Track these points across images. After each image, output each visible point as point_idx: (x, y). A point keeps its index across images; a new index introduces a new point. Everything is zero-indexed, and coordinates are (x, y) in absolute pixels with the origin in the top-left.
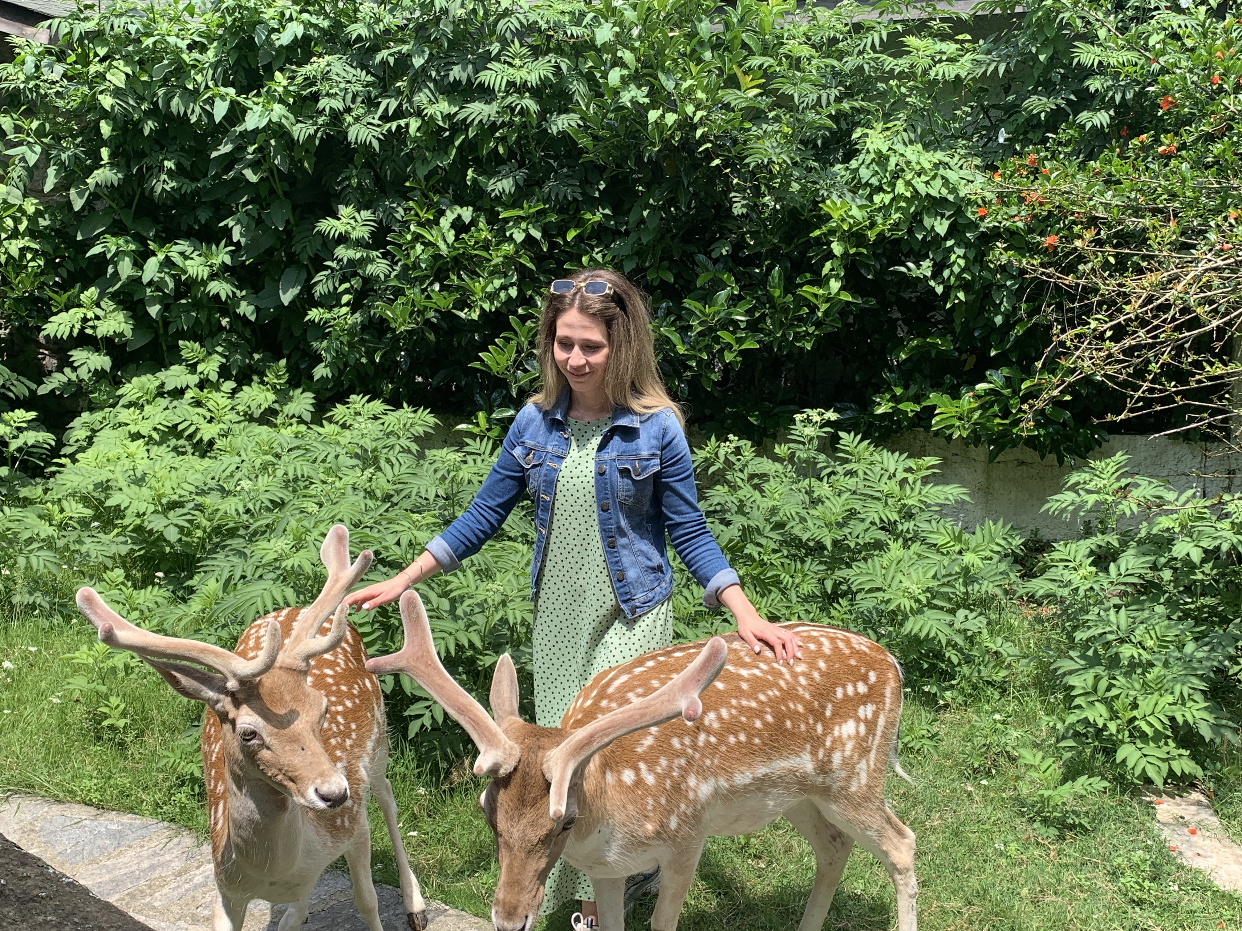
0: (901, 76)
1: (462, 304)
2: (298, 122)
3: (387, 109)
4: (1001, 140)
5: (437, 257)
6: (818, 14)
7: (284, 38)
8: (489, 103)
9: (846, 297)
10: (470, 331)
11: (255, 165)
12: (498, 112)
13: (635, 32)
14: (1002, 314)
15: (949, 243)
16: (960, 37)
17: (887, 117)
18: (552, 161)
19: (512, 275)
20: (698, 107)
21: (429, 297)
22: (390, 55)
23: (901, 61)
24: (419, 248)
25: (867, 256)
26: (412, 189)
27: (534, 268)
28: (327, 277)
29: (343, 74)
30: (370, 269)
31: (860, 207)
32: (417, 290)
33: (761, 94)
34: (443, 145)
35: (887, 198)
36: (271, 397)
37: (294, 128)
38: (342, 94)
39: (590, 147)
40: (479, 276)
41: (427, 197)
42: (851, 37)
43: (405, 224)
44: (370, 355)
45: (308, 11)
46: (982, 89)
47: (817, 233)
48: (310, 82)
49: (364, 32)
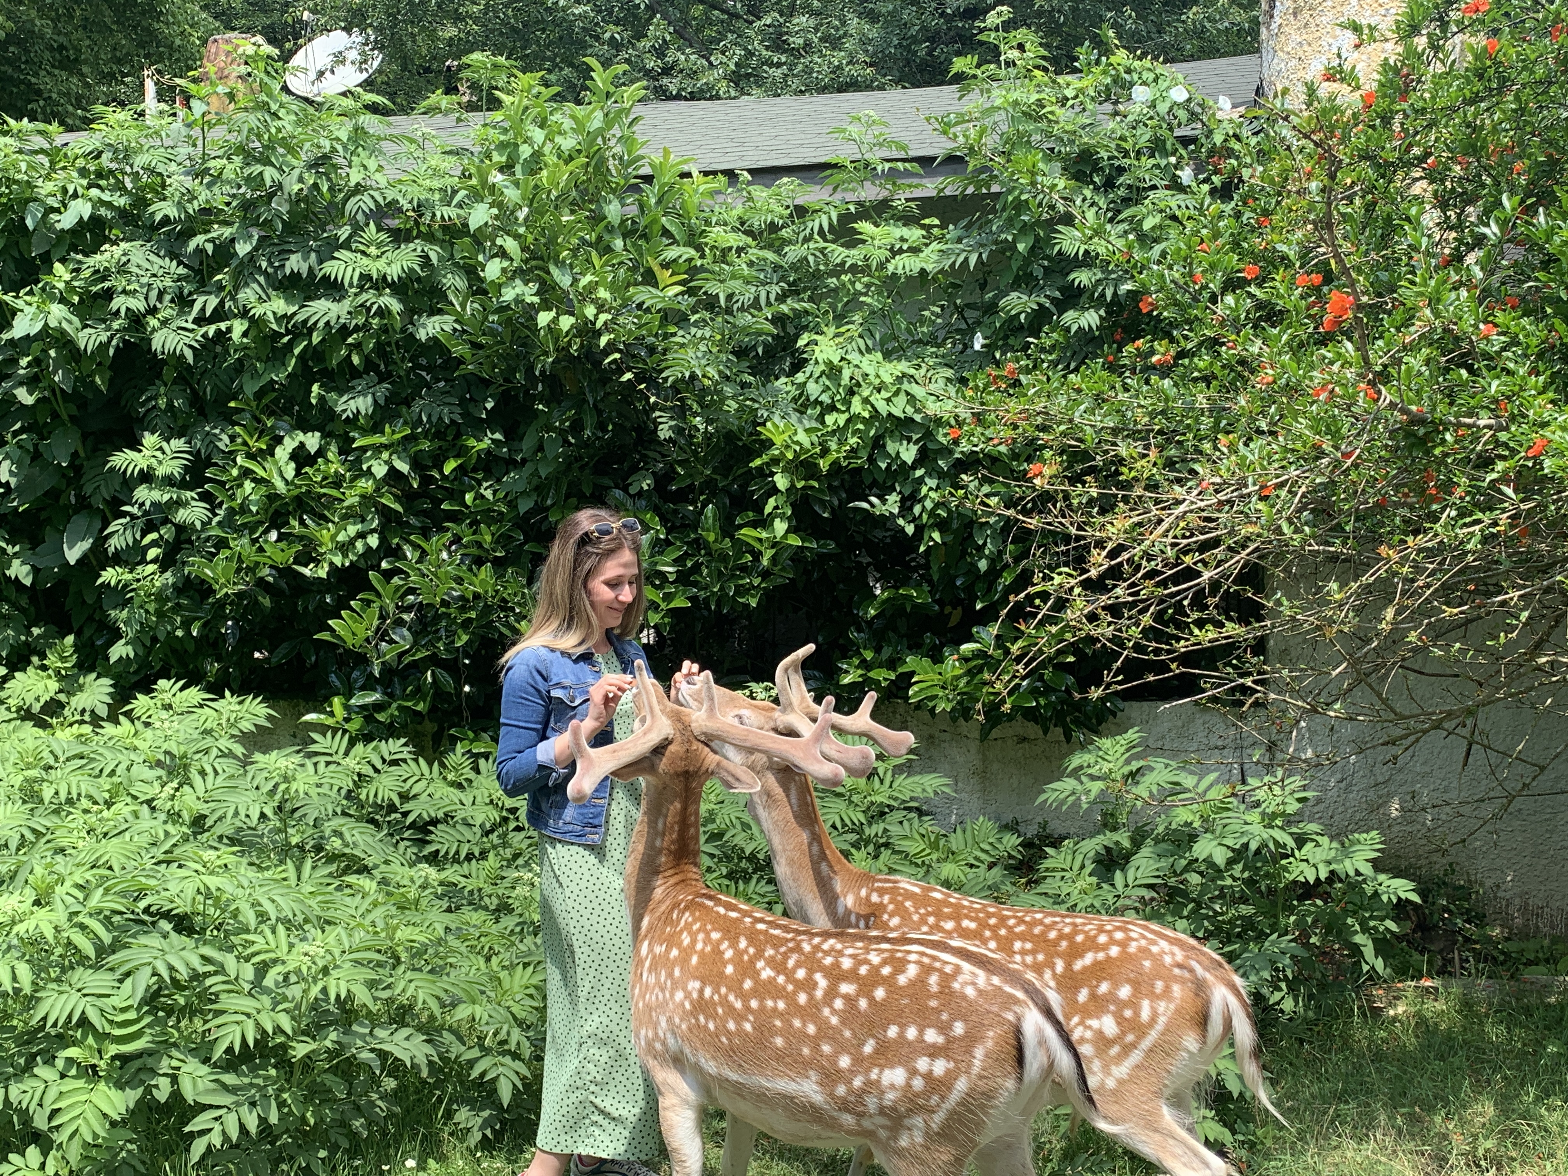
0: (854, 269)
1: (308, 556)
2: (86, 326)
3: (203, 309)
4: (977, 347)
5: (273, 497)
6: (753, 193)
7: (66, 221)
8: (339, 301)
9: (795, 541)
10: (319, 592)
11: (31, 383)
12: (349, 313)
13: (522, 215)
14: (987, 557)
15: (919, 473)
16: (927, 221)
17: (840, 318)
18: (424, 374)
19: (372, 519)
20: (601, 308)
21: (261, 550)
22: (207, 241)
23: (853, 252)
24: (248, 485)
25: (820, 490)
26: (237, 411)
27: (401, 510)
28: (125, 526)
29: (147, 265)
30: (182, 515)
31: (807, 431)
32: (245, 541)
33: (682, 293)
34: (279, 355)
35: (842, 419)
36: (54, 685)
37: (80, 334)
38: (145, 290)
39: (468, 356)
40: (328, 520)
41: (259, 421)
42: (793, 222)
43: (231, 456)
44: (186, 625)
45: (99, 187)
46: (954, 286)
47: (758, 462)
48: (101, 275)
49: (172, 212)
